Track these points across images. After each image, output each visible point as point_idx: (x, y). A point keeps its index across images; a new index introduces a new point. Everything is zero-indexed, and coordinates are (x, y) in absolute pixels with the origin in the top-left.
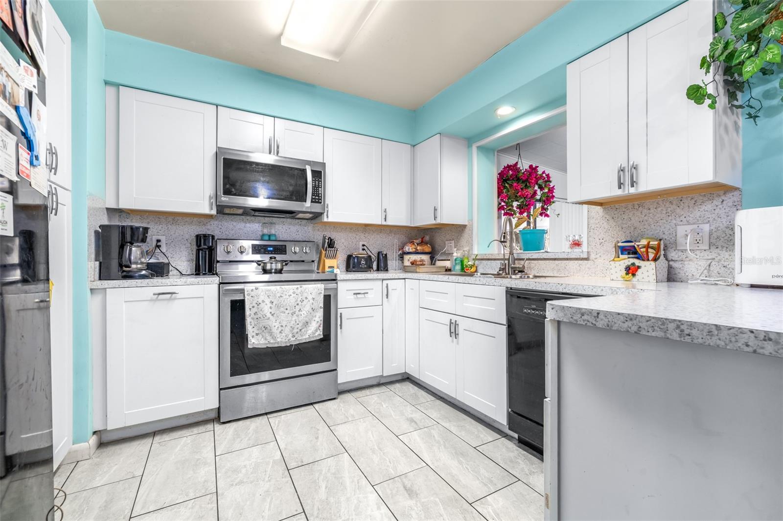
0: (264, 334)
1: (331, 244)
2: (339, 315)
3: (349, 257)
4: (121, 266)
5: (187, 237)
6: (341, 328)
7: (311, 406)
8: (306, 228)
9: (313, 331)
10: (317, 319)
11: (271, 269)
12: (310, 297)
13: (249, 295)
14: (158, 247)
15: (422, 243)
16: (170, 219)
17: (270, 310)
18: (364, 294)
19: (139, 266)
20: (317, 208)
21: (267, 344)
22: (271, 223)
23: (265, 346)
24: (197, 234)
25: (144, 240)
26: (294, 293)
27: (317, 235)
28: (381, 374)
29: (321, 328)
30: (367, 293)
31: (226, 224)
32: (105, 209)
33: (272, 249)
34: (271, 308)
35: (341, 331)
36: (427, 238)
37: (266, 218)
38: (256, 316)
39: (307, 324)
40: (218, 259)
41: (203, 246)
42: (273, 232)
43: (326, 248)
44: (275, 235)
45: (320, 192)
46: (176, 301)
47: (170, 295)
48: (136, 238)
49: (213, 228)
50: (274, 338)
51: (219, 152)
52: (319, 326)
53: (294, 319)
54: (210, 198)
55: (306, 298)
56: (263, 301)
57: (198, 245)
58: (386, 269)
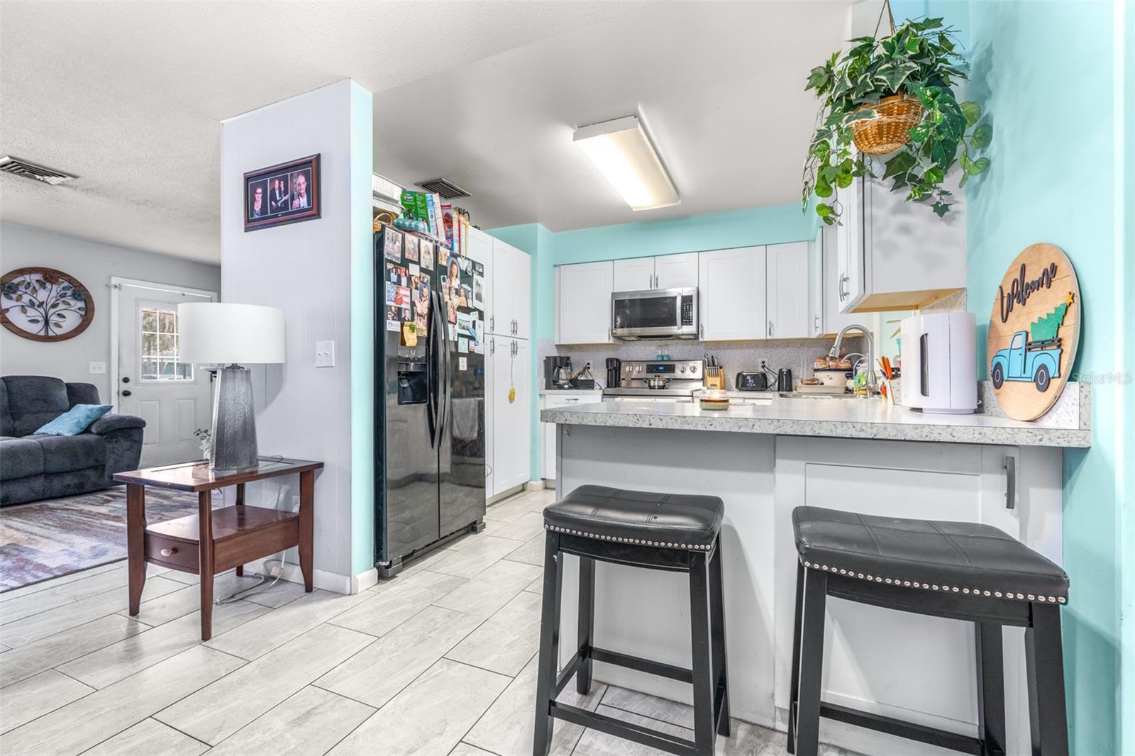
3: (740, 376)
4: (554, 381)
5: (603, 361)
11: (654, 386)
16: (596, 348)
19: (564, 382)
22: (666, 345)
24: (608, 358)
31: (623, 348)
32: (555, 345)
33: (662, 368)
40: (622, 376)
42: (665, 353)
43: (707, 366)
44: (668, 356)
45: (691, 315)
48: (565, 364)
51: (614, 296)
54: (609, 331)
57: (609, 366)
58: (788, 389)
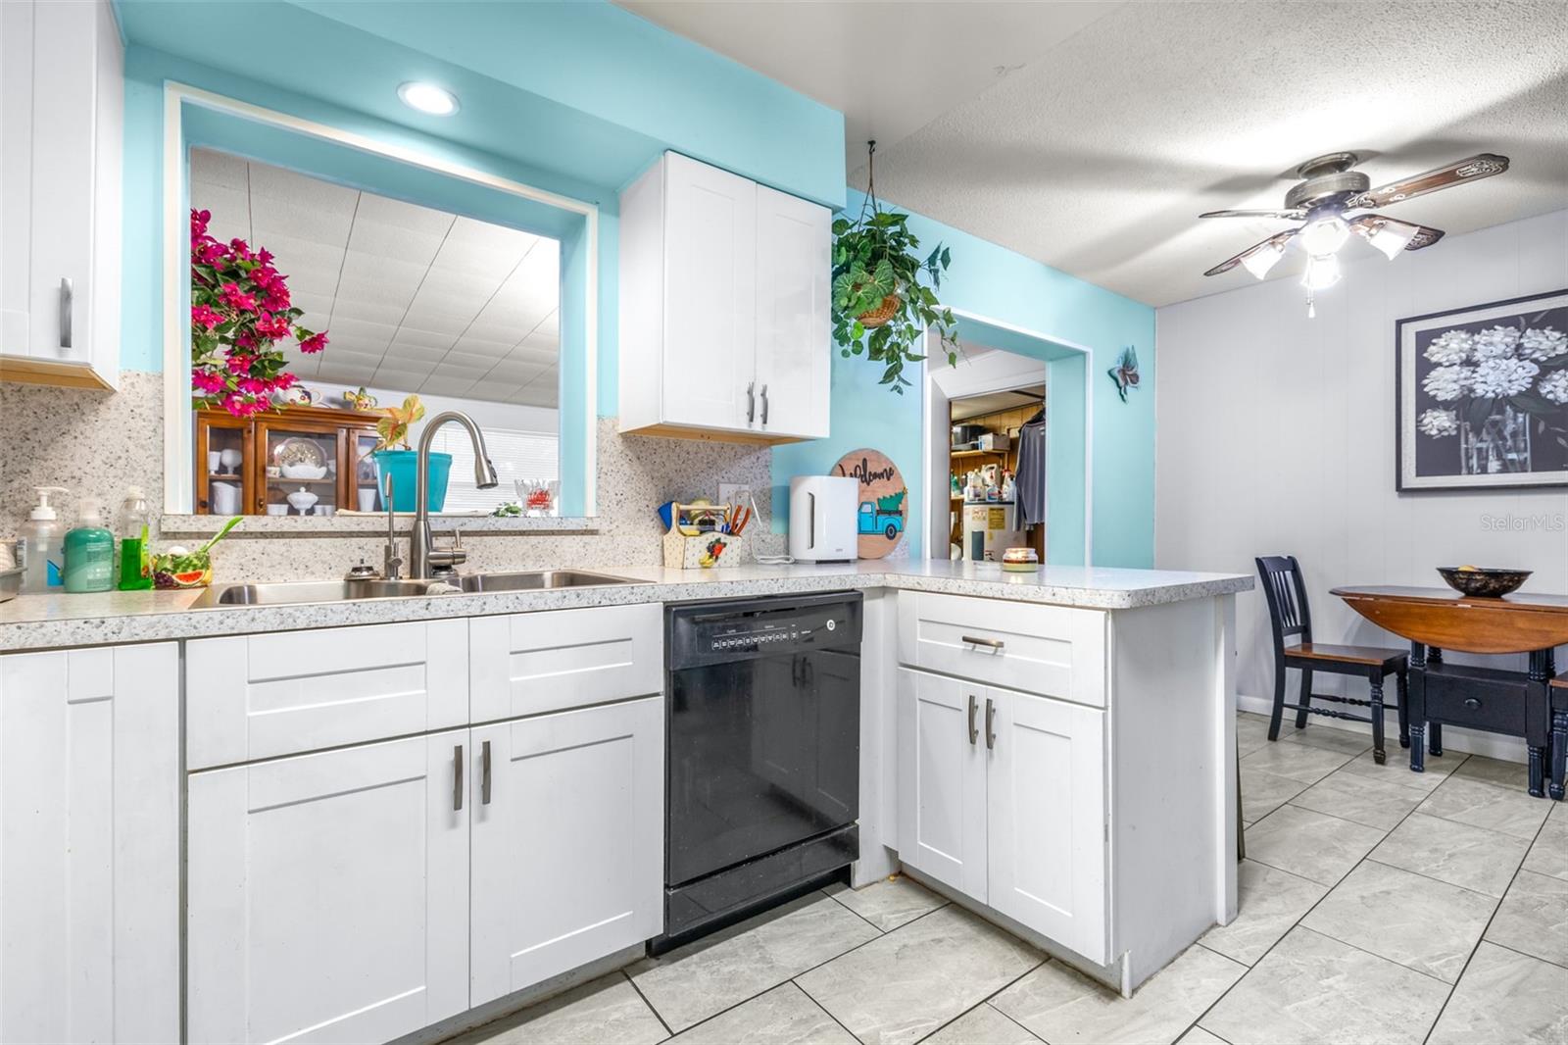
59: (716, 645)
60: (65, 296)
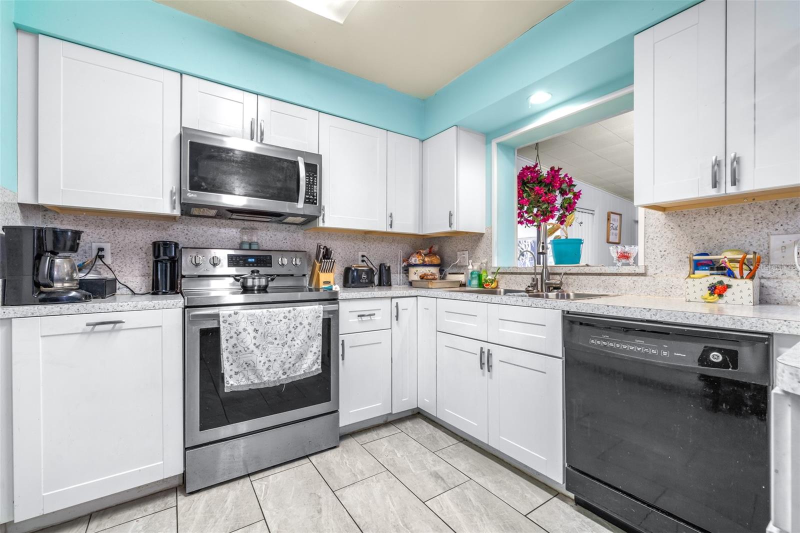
0: (245, 372)
1: (327, 255)
2: (340, 342)
3: (348, 270)
4: (37, 285)
5: (141, 244)
6: (343, 359)
7: (306, 460)
8: (295, 235)
9: (310, 365)
10: (314, 349)
11: (253, 286)
12: (305, 323)
13: (225, 321)
14: (101, 257)
15: (430, 254)
16: (117, 221)
17: (254, 341)
18: (370, 315)
19: (66, 285)
20: (310, 210)
21: (250, 385)
22: (253, 229)
23: (247, 389)
24: (155, 240)
25: (74, 248)
26: (285, 317)
27: (310, 244)
28: (390, 412)
29: (320, 361)
30: (374, 314)
31: (193, 228)
32: (17, 204)
33: (253, 260)
34: (255, 338)
35: (343, 363)
36: (436, 248)
37: (246, 223)
38: (234, 350)
39: (301, 356)
40: (184, 273)
41: (162, 257)
42: (255, 239)
43: (321, 259)
44: (257, 243)
45: (315, 191)
46: (122, 333)
47: (112, 325)
48: (61, 245)
49: (177, 234)
50: (259, 377)
51: (185, 133)
52: (317, 359)
53: (285, 351)
54: (172, 194)
55: (301, 324)
56: (245, 330)
57: (156, 254)
58: (389, 284)
59: (593, 341)
60: (451, 215)
